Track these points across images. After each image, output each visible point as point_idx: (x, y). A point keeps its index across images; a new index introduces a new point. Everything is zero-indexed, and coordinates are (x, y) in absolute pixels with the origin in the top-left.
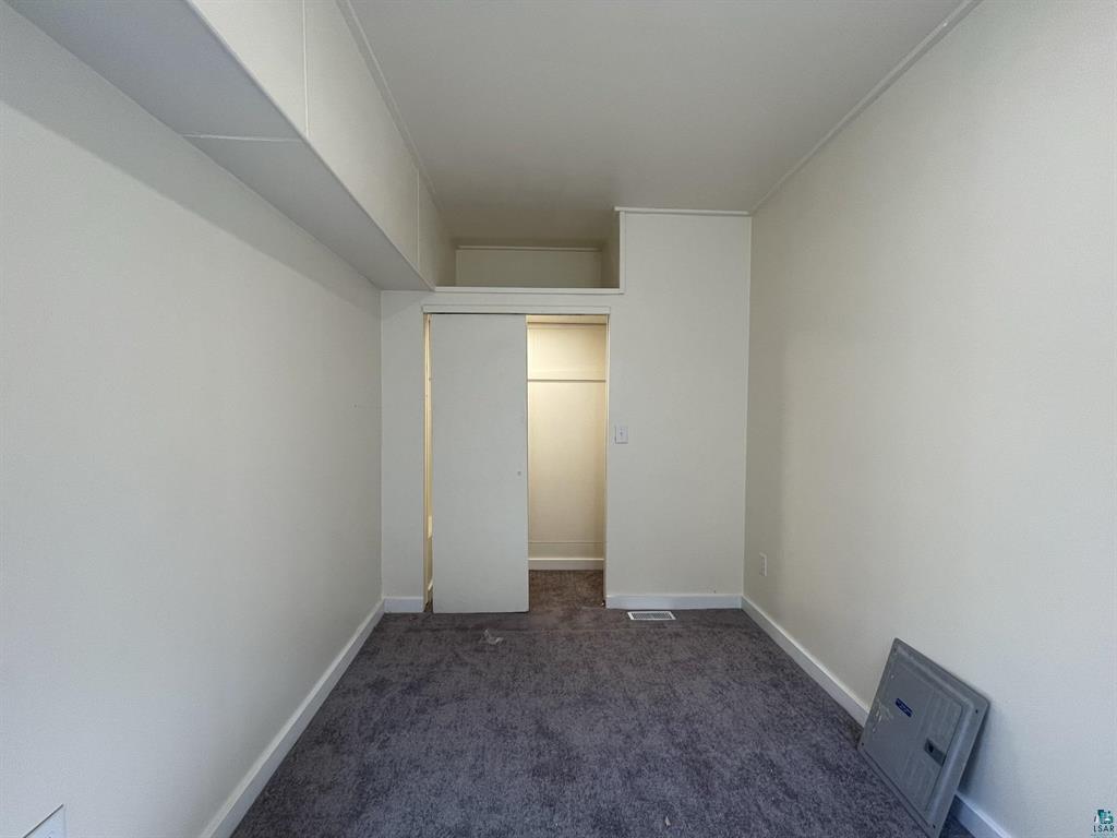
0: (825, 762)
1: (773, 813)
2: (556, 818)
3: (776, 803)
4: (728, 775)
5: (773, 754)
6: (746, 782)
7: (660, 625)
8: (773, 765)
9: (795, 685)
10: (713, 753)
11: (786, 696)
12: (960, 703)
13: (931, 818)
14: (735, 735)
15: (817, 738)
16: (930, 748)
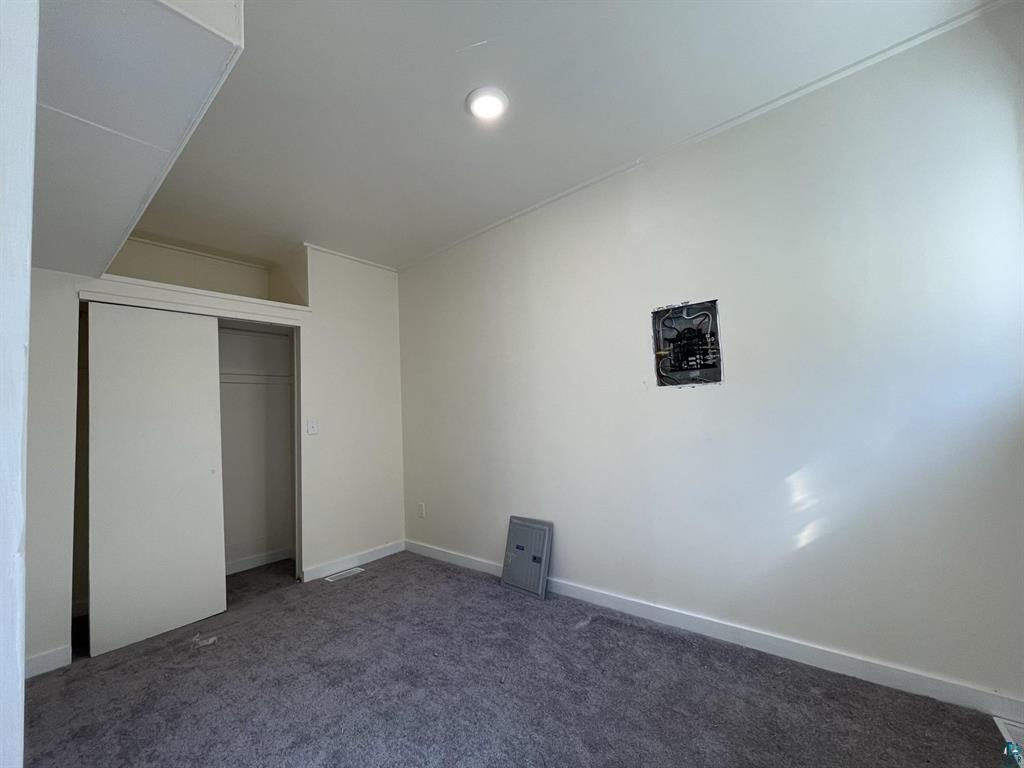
0: (491, 596)
1: (480, 624)
2: (368, 692)
3: (480, 620)
4: (452, 623)
5: (468, 604)
6: (461, 620)
7: (356, 577)
8: (470, 608)
9: (459, 573)
10: (438, 618)
11: (458, 580)
12: (542, 530)
13: (540, 593)
14: (444, 607)
15: (482, 589)
16: (535, 558)
